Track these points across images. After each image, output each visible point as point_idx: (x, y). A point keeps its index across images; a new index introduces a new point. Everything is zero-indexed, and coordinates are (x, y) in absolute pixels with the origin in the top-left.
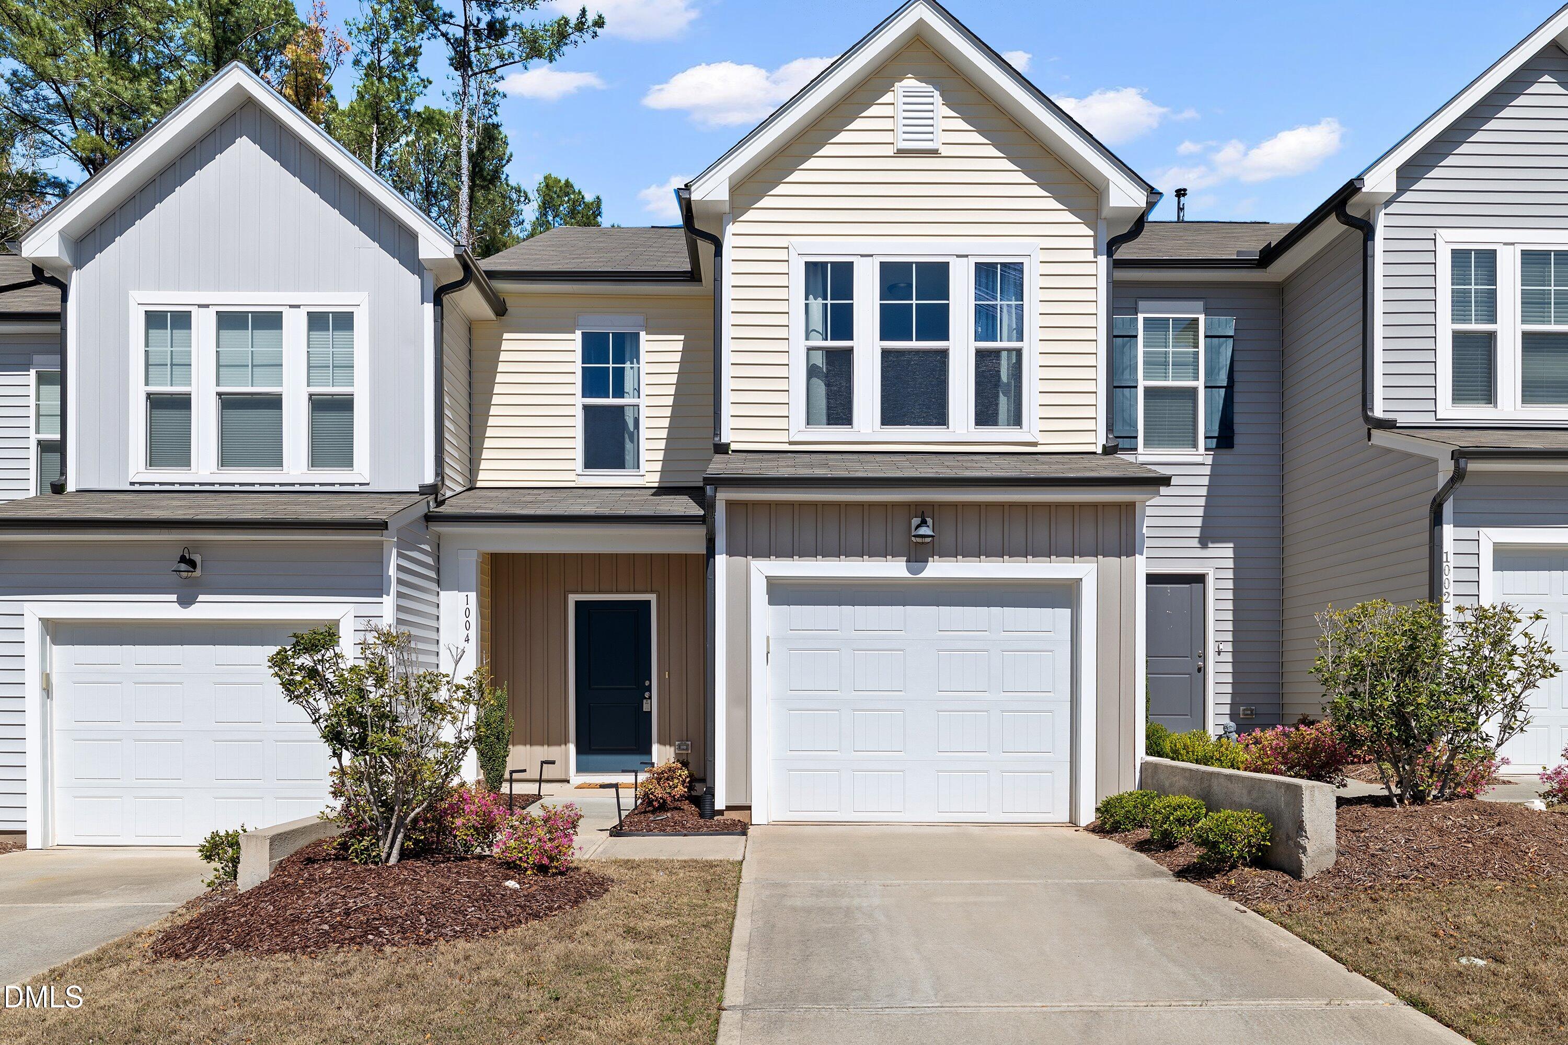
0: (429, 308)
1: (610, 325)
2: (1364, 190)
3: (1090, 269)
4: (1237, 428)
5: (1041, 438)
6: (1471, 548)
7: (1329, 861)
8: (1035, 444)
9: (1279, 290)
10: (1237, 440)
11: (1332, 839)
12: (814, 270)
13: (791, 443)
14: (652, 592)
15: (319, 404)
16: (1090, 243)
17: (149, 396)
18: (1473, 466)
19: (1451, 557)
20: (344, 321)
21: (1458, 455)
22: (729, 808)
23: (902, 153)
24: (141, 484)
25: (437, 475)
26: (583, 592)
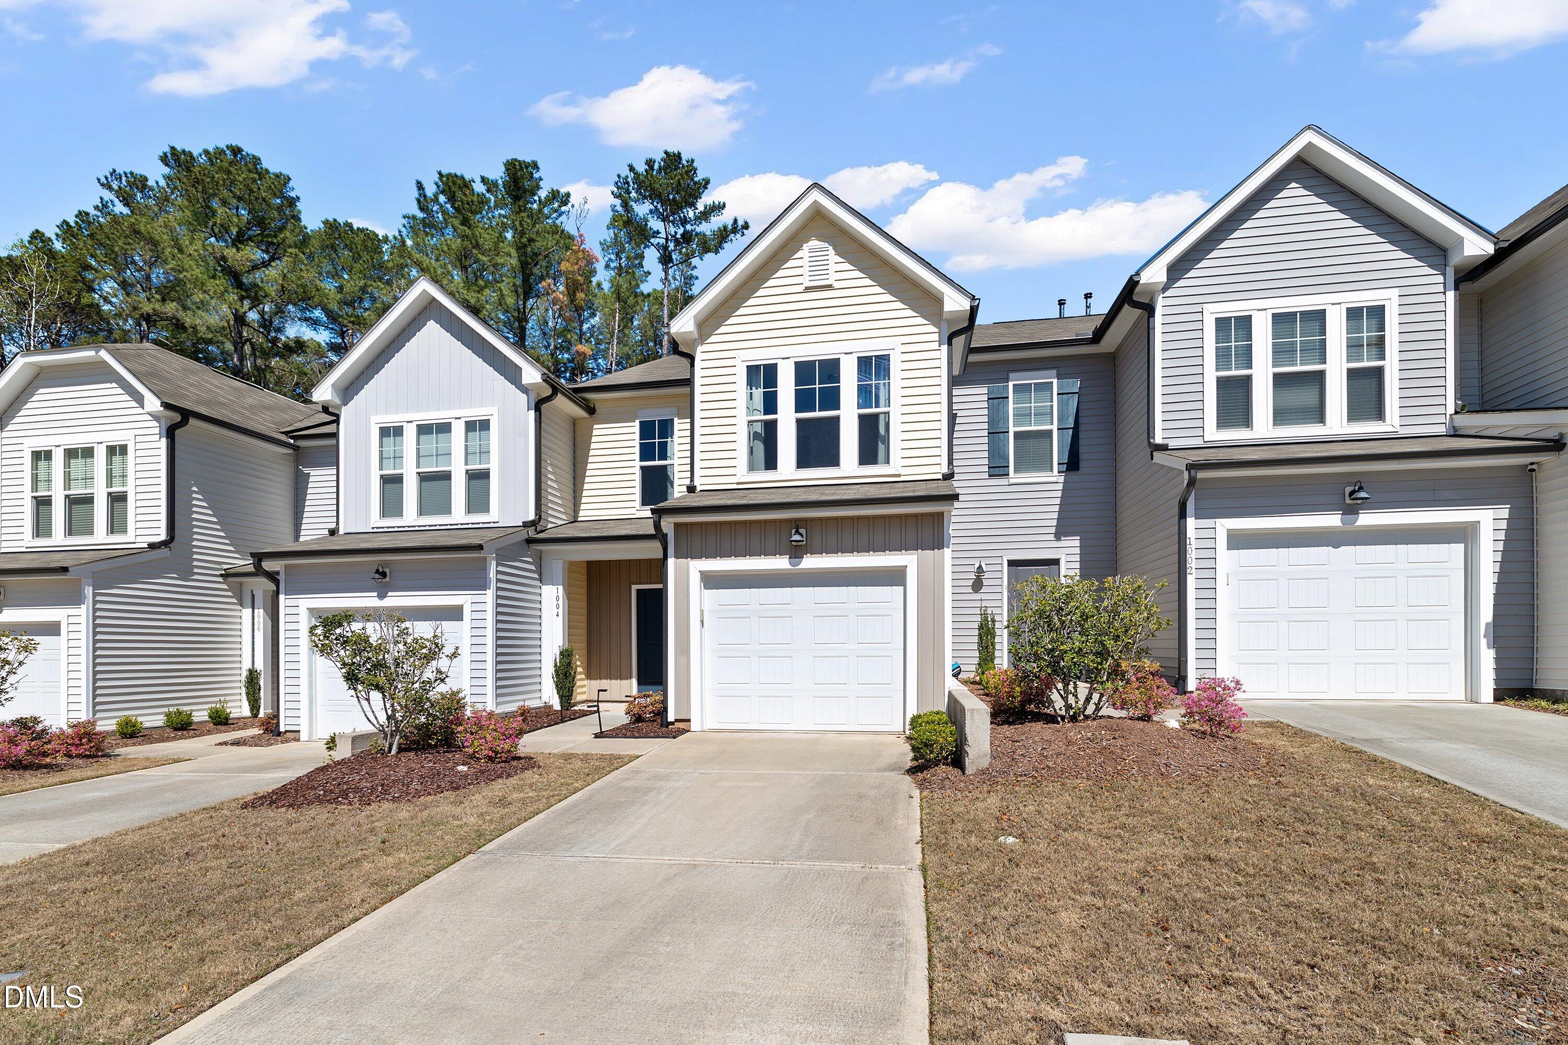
0: (532, 413)
1: (656, 416)
2: (1141, 282)
3: (935, 354)
4: (1082, 457)
5: (903, 471)
6: (1210, 534)
8: (899, 476)
9: (1112, 358)
10: (1082, 464)
11: (987, 746)
12: (752, 371)
13: (738, 484)
15: (471, 476)
16: (936, 337)
17: (382, 476)
18: (1201, 475)
19: (1193, 541)
20: (485, 425)
21: (1191, 467)
22: (677, 721)
23: (808, 289)
24: (377, 528)
25: (536, 515)
26: (640, 583)
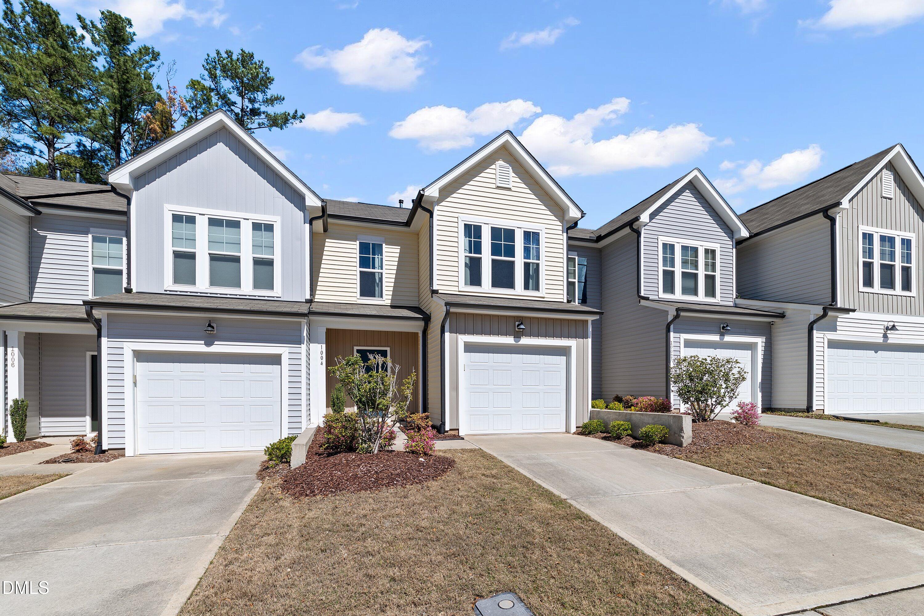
0: (307, 226)
1: (371, 240)
2: (640, 220)
3: (561, 237)
4: (588, 297)
5: (546, 296)
6: (678, 340)
7: (690, 441)
8: (544, 298)
9: (600, 250)
10: (588, 300)
11: (691, 433)
12: (467, 227)
13: (459, 291)
14: (388, 347)
15: (257, 262)
16: (561, 228)
17: (174, 251)
18: (682, 314)
19: (673, 343)
20: (269, 228)
21: (678, 310)
22: (451, 430)
23: (498, 188)
24: (170, 291)
25: (311, 295)
26: (360, 346)
